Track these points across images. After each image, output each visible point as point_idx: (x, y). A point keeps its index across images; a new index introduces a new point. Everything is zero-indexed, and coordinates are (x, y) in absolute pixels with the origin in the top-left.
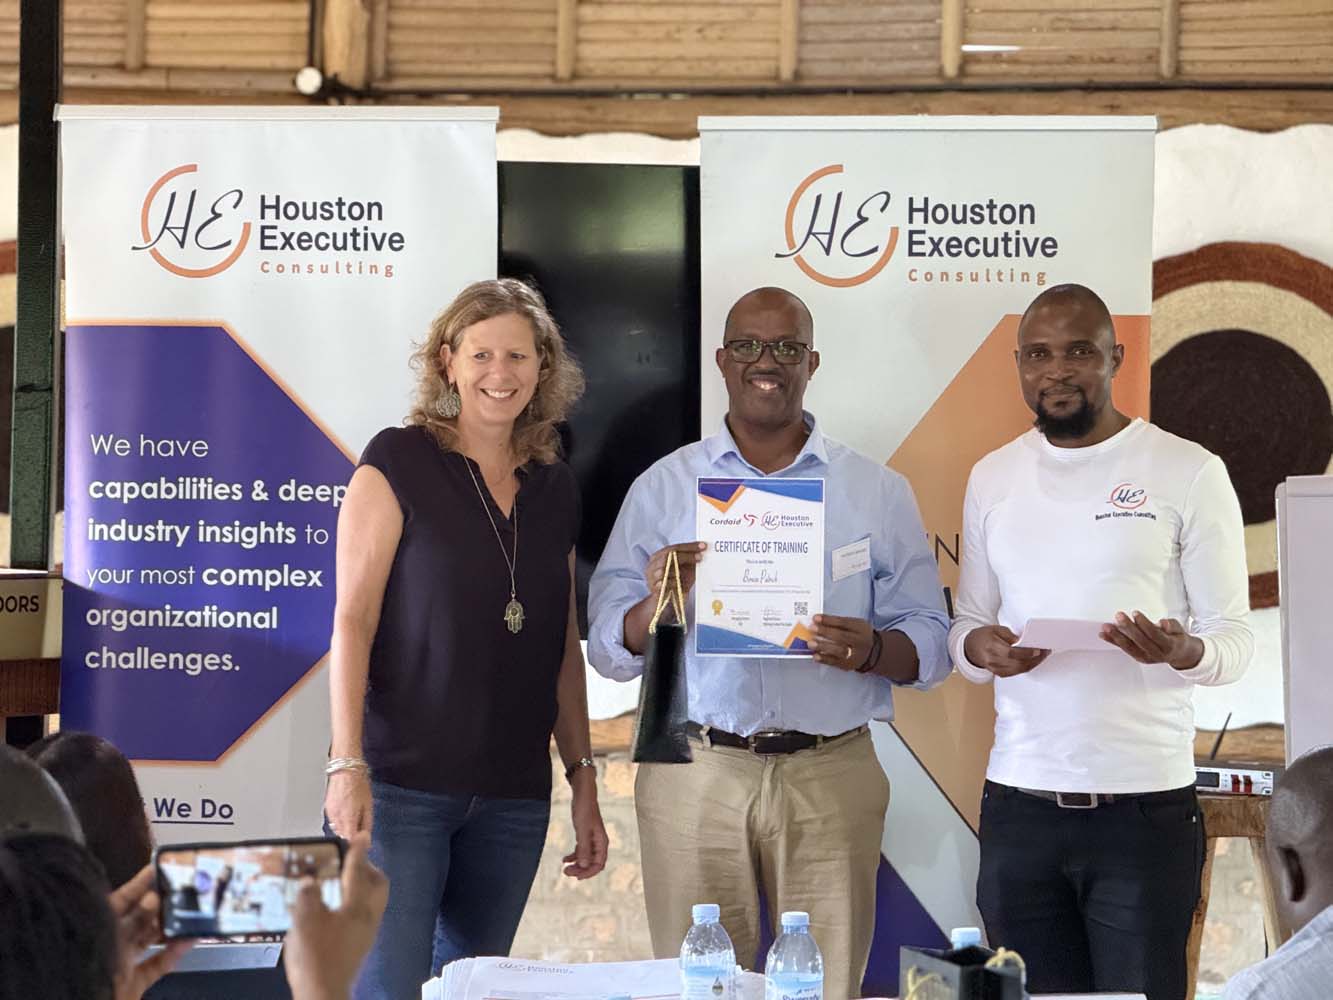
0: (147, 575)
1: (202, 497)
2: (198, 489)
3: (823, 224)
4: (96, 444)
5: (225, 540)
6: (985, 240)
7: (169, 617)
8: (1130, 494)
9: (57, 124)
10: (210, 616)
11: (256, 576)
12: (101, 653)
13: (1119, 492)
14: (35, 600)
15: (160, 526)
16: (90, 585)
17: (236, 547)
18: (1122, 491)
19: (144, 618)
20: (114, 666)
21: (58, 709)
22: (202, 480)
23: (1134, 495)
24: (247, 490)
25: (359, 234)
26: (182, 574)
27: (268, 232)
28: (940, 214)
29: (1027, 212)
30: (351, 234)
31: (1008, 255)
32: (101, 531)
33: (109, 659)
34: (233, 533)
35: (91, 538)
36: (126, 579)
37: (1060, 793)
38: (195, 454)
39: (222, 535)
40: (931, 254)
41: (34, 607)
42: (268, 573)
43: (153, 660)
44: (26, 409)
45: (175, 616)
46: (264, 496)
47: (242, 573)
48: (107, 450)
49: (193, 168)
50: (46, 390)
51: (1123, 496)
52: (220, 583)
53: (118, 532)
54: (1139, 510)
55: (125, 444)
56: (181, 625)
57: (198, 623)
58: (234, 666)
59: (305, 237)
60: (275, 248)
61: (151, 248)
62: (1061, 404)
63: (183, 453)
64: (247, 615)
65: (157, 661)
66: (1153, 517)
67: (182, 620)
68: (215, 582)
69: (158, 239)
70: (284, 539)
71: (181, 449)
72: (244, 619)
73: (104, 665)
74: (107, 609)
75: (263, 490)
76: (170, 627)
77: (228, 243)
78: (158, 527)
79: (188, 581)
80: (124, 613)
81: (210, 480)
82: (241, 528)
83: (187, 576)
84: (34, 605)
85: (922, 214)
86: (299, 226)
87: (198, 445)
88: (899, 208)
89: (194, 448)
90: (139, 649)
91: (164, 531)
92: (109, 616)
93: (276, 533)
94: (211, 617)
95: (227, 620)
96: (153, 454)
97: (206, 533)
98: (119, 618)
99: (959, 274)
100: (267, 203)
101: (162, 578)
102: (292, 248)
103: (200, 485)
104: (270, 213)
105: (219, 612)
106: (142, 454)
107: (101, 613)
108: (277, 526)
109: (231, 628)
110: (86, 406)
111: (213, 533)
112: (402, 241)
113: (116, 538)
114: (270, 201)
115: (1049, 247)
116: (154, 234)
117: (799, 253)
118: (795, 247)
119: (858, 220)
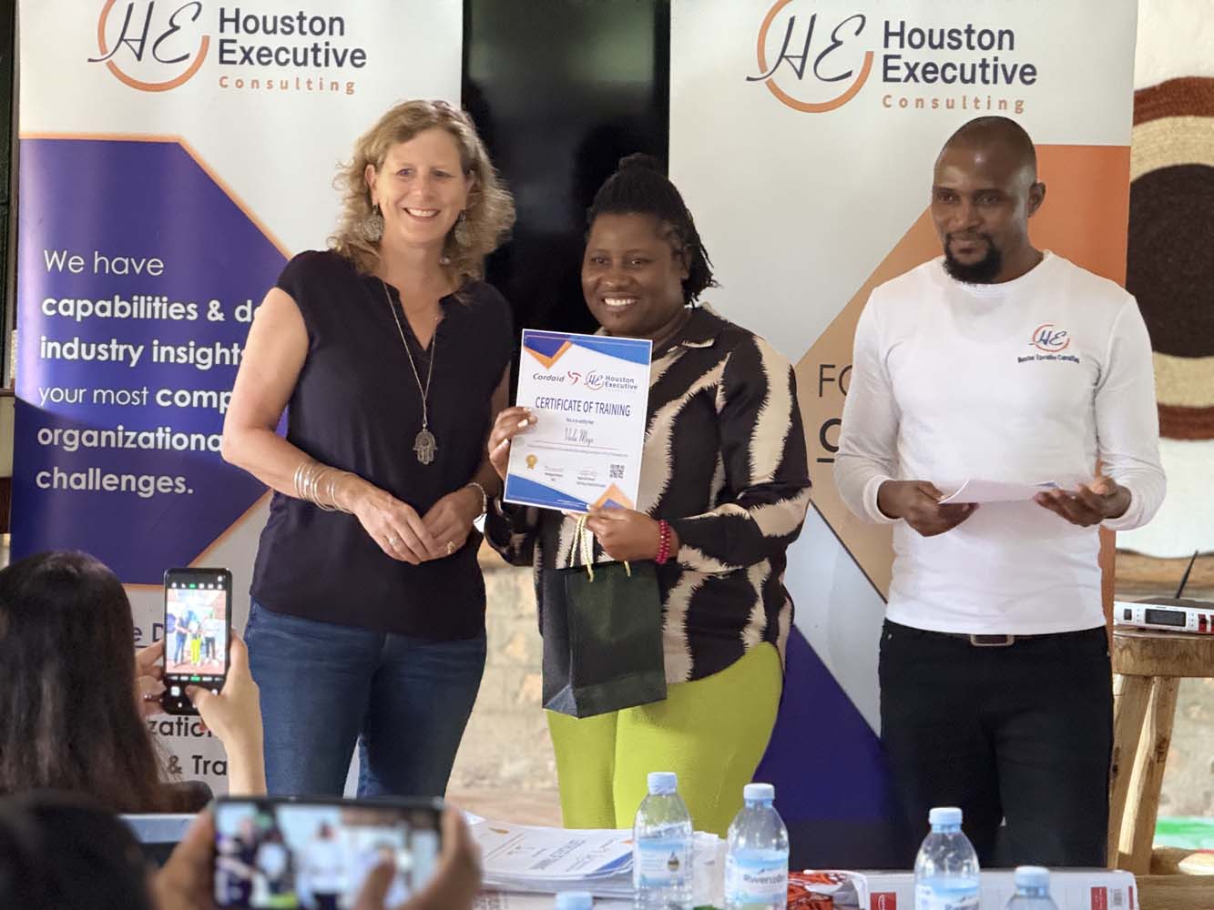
0: (100, 394)
1: (157, 316)
2: (153, 308)
3: (796, 47)
4: (50, 259)
5: (179, 360)
6: (963, 66)
7: (122, 438)
8: (1052, 336)
10: (162, 438)
11: (210, 398)
12: (52, 473)
13: (1040, 333)
15: (114, 345)
16: (43, 403)
17: (190, 368)
18: (1044, 333)
19: (97, 439)
20: (65, 486)
21: (9, 529)
22: (157, 299)
23: (1056, 337)
24: (203, 310)
25: (319, 50)
26: (136, 395)
27: (227, 46)
28: (916, 39)
29: (1006, 38)
30: (312, 50)
31: (985, 81)
32: (54, 349)
33: (60, 479)
34: (187, 353)
35: (43, 356)
36: (78, 399)
37: (973, 635)
38: (150, 272)
39: (177, 356)
40: (906, 80)
42: (223, 396)
43: (105, 482)
45: (128, 437)
46: (220, 317)
47: (196, 394)
48: (60, 267)
51: (1045, 338)
52: (174, 405)
53: (70, 351)
54: (1063, 353)
55: (79, 261)
56: (134, 446)
57: (151, 445)
58: (187, 488)
59: (265, 52)
60: (234, 63)
61: (107, 60)
62: (968, 251)
63: (138, 271)
64: (201, 437)
65: (109, 482)
66: (1077, 360)
67: (135, 441)
68: (168, 403)
69: (115, 50)
71: (135, 266)
72: (198, 441)
73: (55, 485)
74: (58, 428)
75: (219, 311)
76: (123, 448)
77: (186, 57)
78: (111, 346)
79: (142, 402)
80: (76, 433)
81: (165, 299)
82: (196, 348)
83: (141, 396)
85: (898, 38)
86: (260, 40)
87: (153, 263)
88: (874, 32)
89: (149, 266)
90: (91, 470)
91: (118, 350)
92: (61, 436)
93: (232, 355)
94: (164, 439)
95: (180, 442)
96: (107, 271)
97: (161, 353)
98: (71, 438)
99: (935, 101)
100: (226, 16)
101: (115, 398)
102: (251, 63)
103: (154, 304)
104: (230, 26)
105: (172, 435)
106: (96, 271)
107: (53, 432)
108: (232, 347)
109: (185, 450)
110: (41, 221)
111: (167, 353)
112: (364, 57)
113: (69, 357)
114: (230, 14)
115: (1028, 74)
116: (110, 47)
117: (770, 77)
118: (766, 70)
119: (832, 43)
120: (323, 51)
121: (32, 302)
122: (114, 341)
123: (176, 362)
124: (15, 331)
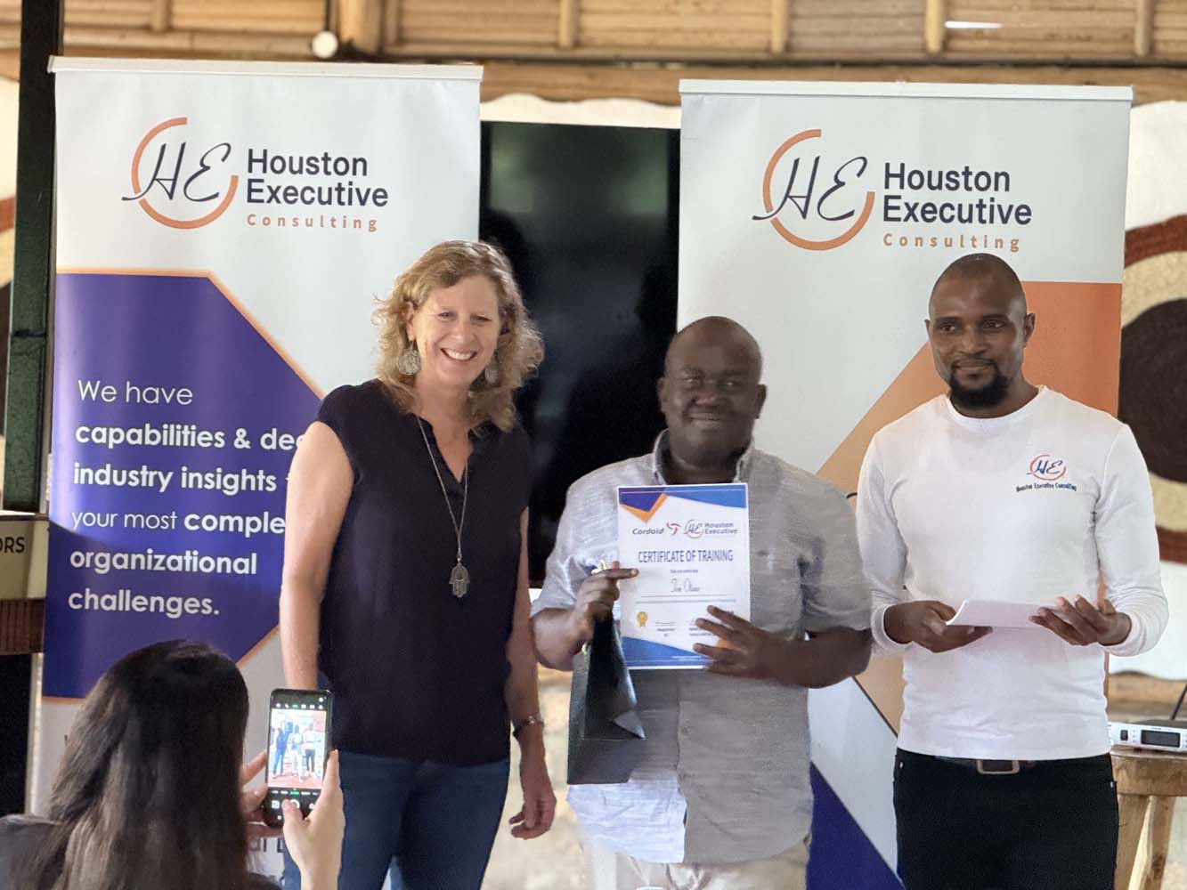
0: (131, 519)
1: (186, 444)
2: (182, 436)
3: (800, 188)
4: (84, 389)
5: (207, 486)
6: (960, 206)
7: (151, 561)
8: (1049, 466)
9: (53, 75)
10: (190, 561)
11: (236, 523)
12: (83, 594)
13: (1037, 462)
14: (20, 541)
15: (144, 472)
16: (76, 527)
17: (218, 493)
18: (1040, 463)
19: (128, 561)
20: (96, 607)
21: (42, 649)
22: (186, 427)
23: (1053, 466)
24: (230, 438)
25: (343, 189)
26: (165, 519)
27: (255, 186)
28: (916, 180)
29: (1002, 179)
30: (336, 189)
31: (982, 221)
32: (87, 475)
33: (92, 601)
34: (214, 479)
35: (76, 481)
36: (109, 524)
37: (981, 760)
38: (180, 401)
39: (205, 482)
40: (906, 219)
41: (20, 548)
42: (249, 520)
43: (135, 603)
44: (21, 354)
45: (157, 560)
46: (246, 445)
47: (223, 519)
48: (94, 396)
49: (183, 121)
50: (41, 336)
51: (1042, 467)
52: (202, 529)
53: (103, 477)
54: (1060, 481)
55: (112, 391)
56: (163, 568)
57: (179, 568)
58: (213, 610)
59: (291, 191)
60: (262, 201)
61: (142, 198)
62: (974, 376)
63: (168, 400)
64: (227, 560)
65: (138, 603)
66: (1074, 488)
67: (164, 564)
68: (196, 527)
69: (148, 190)
70: (264, 488)
71: (165, 395)
72: (224, 565)
73: (87, 607)
74: (90, 552)
75: (245, 439)
76: (152, 571)
77: (216, 195)
78: (142, 473)
79: (170, 526)
80: (107, 556)
81: (194, 427)
82: (223, 475)
83: (169, 521)
84: (22, 546)
85: (898, 180)
86: (286, 179)
87: (183, 393)
88: (875, 174)
89: (179, 395)
90: (121, 592)
91: (148, 477)
92: (92, 559)
93: (257, 481)
94: (192, 562)
95: (207, 565)
96: (138, 401)
97: (189, 479)
98: (102, 560)
99: (934, 240)
100: (254, 157)
101: (145, 522)
102: (278, 201)
103: (183, 432)
104: (257, 167)
105: (200, 557)
106: (128, 400)
107: (85, 556)
108: (258, 474)
109: (211, 573)
110: (75, 353)
111: (196, 479)
112: (385, 196)
113: (100, 483)
114: (258, 155)
115: (1023, 214)
116: (144, 186)
117: (776, 216)
118: (772, 210)
119: (835, 184)
120: (347, 190)
121: (66, 431)
122: (144, 467)
123: (203, 488)
124: (50, 455)
